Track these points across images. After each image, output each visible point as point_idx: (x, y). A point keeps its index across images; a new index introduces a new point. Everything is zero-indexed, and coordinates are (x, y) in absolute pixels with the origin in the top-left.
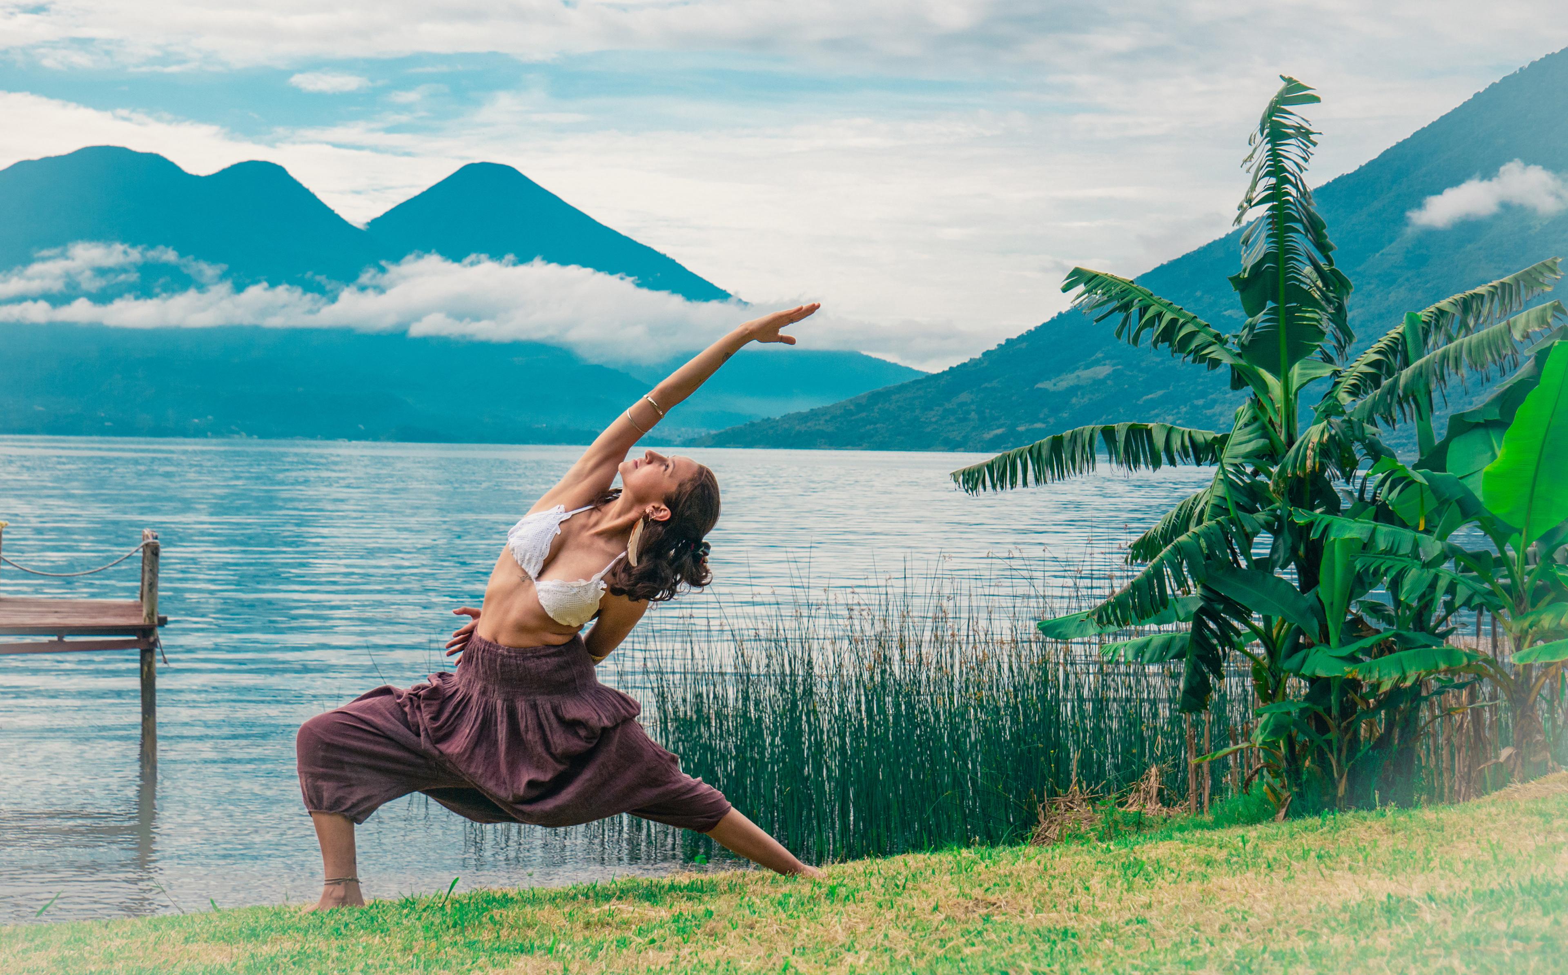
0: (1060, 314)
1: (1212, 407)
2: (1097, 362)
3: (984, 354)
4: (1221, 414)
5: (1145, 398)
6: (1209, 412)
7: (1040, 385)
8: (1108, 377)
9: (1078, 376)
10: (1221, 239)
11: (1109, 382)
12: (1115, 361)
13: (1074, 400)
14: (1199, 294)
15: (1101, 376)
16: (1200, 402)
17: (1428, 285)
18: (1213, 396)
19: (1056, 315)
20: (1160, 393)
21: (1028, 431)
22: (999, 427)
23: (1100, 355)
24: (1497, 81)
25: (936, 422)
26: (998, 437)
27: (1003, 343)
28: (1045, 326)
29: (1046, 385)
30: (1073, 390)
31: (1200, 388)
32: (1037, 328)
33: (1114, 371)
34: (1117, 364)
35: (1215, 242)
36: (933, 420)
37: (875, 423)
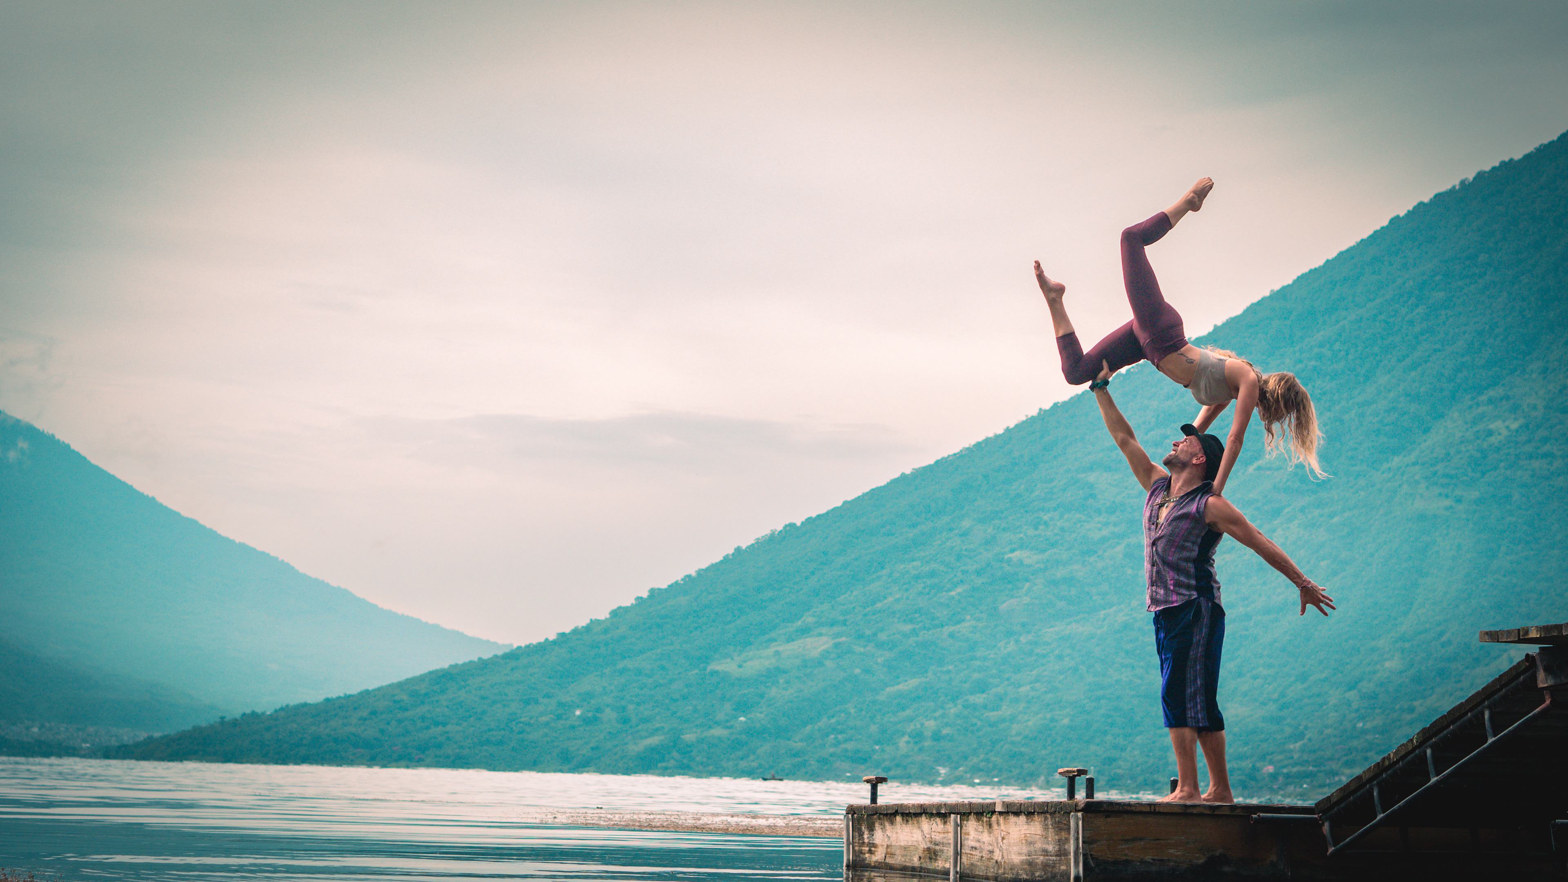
0: (738, 550)
1: (997, 708)
2: (804, 631)
3: (615, 613)
4: (1013, 719)
5: (888, 690)
6: (993, 715)
7: (714, 666)
8: (826, 654)
9: (777, 653)
10: (997, 437)
11: (828, 663)
12: (836, 629)
13: (773, 692)
14: (966, 523)
15: (815, 653)
16: (978, 699)
17: (1336, 520)
18: (1000, 690)
19: (731, 551)
20: (913, 682)
21: (701, 741)
22: (652, 734)
23: (809, 619)
24: (1426, 200)
25: (547, 724)
26: (653, 749)
27: (645, 595)
28: (714, 568)
29: (726, 666)
30: (771, 675)
31: (976, 676)
32: (700, 573)
33: (837, 645)
34: (838, 635)
35: (987, 440)
36: (543, 719)
37: (444, 724)
